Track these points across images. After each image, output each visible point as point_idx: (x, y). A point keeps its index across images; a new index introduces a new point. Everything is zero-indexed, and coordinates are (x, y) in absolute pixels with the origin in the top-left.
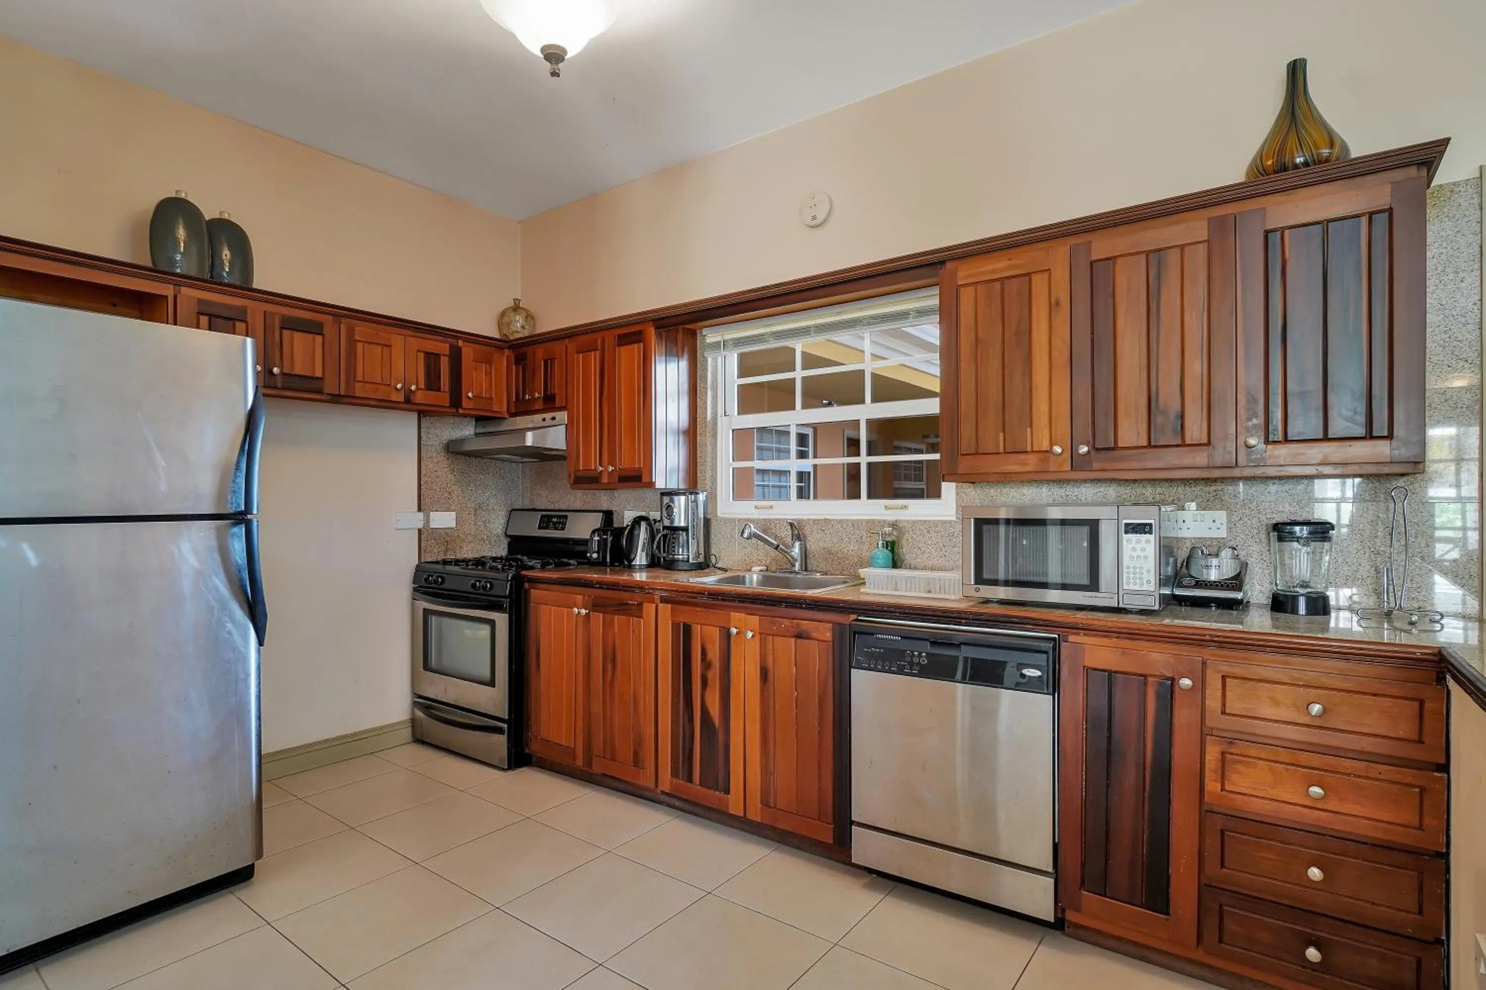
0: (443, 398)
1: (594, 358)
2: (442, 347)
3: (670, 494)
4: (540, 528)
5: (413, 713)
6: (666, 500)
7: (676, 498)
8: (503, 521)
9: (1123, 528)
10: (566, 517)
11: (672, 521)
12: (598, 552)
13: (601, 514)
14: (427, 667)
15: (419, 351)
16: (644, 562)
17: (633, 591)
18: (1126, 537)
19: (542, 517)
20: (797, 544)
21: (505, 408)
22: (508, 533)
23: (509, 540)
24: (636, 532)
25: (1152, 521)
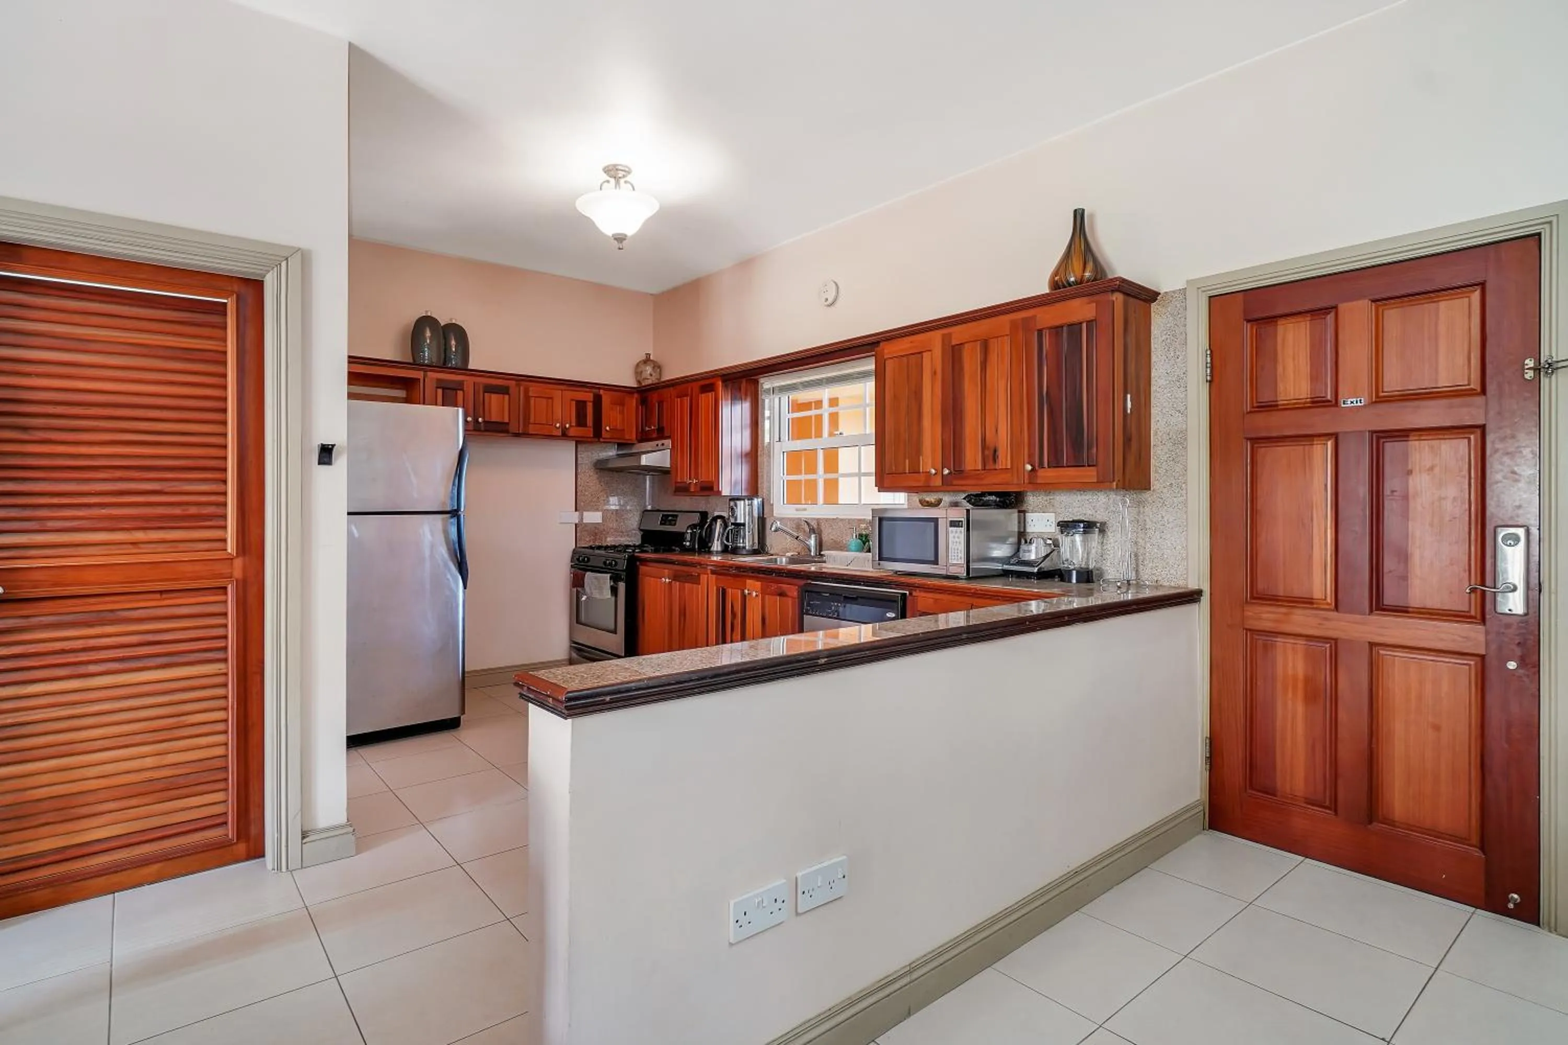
0: (589, 431)
1: (687, 400)
2: (589, 397)
3: (735, 499)
4: (661, 524)
5: (570, 654)
6: (732, 503)
7: (738, 502)
8: (637, 519)
9: (948, 525)
10: (676, 516)
11: (736, 519)
12: (690, 542)
13: (699, 514)
14: (578, 622)
15: (572, 400)
16: (719, 549)
17: (696, 566)
18: (951, 529)
19: (663, 515)
20: (813, 536)
21: (634, 436)
22: (642, 528)
23: (642, 533)
24: (713, 527)
25: (963, 519)
